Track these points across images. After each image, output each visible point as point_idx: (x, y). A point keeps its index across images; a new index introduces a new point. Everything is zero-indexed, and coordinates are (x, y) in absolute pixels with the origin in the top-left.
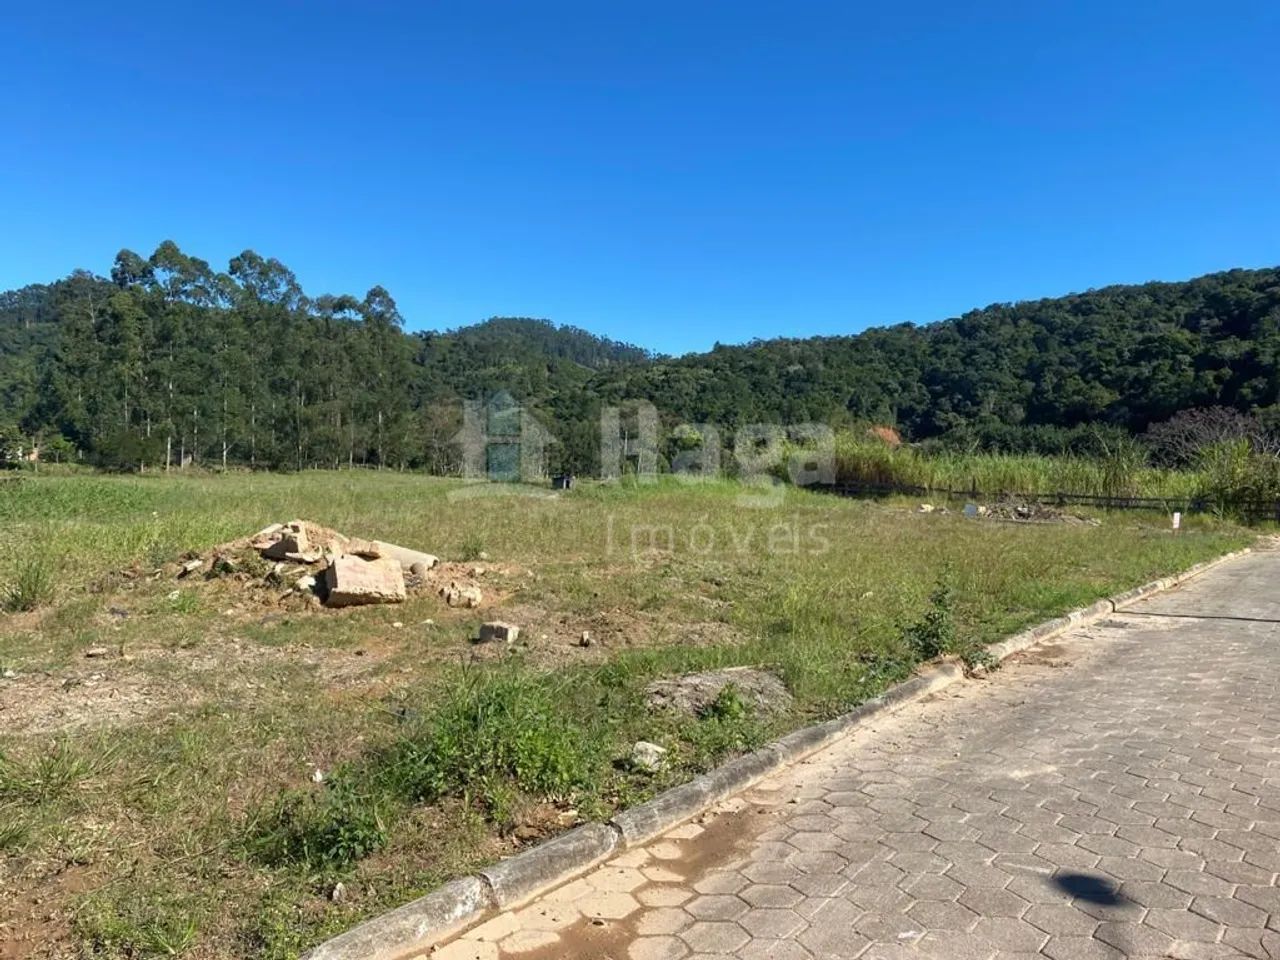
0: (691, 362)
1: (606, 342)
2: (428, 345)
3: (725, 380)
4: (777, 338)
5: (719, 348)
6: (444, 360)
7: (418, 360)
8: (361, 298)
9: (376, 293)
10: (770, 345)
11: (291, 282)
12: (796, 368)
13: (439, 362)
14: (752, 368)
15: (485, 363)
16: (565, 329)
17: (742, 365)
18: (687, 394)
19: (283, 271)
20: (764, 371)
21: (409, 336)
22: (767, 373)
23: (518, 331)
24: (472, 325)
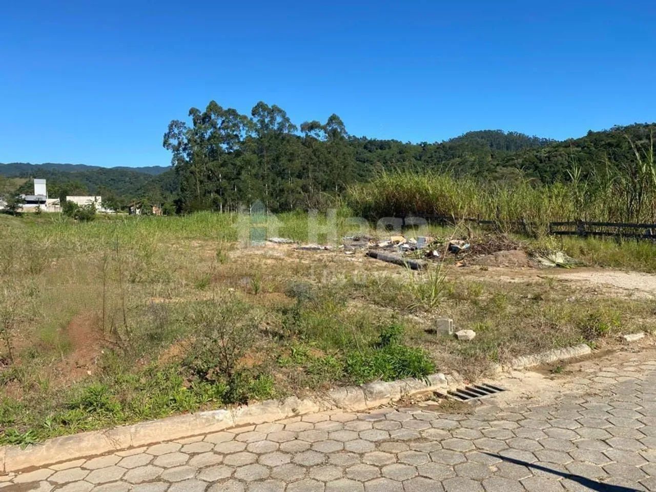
0: (567, 144)
1: (536, 139)
2: (424, 149)
3: (590, 153)
4: (633, 123)
5: (590, 133)
6: (432, 157)
7: (418, 158)
8: (323, 122)
9: (333, 119)
10: (627, 129)
11: (284, 116)
12: (642, 142)
13: (429, 158)
14: (610, 145)
15: (454, 156)
16: (511, 134)
17: (603, 143)
18: (561, 164)
19: (280, 111)
20: (618, 146)
21: (415, 146)
22: (621, 147)
23: (482, 138)
24: (457, 137)
